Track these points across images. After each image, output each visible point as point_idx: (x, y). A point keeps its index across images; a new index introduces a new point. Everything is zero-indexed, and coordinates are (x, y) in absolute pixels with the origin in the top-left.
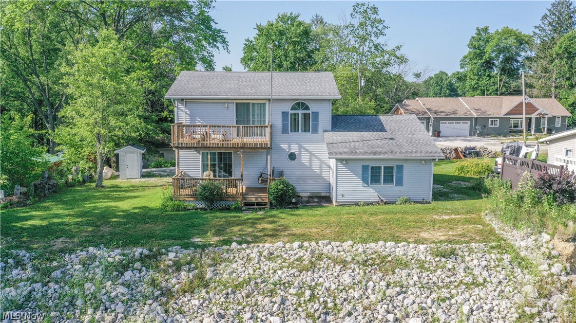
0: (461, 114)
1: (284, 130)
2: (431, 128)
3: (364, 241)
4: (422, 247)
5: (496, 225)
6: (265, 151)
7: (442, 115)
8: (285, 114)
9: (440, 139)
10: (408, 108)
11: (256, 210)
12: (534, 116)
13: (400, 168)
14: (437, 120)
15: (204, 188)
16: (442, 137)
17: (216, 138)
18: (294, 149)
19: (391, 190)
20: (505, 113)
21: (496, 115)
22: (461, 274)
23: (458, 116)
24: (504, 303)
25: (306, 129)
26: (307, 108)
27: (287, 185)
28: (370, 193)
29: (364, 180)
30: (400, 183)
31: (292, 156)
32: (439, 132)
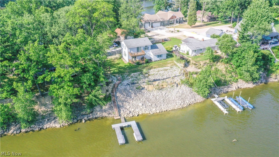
0: (158, 21)
1: (144, 50)
2: (150, 25)
4: (169, 67)
5: (176, 63)
6: (141, 55)
7: (153, 21)
9: (154, 29)
10: (144, 20)
11: (144, 64)
12: (176, 19)
13: (162, 55)
14: (152, 23)
17: (136, 54)
20: (169, 19)
21: (167, 20)
22: (173, 70)
24: (178, 72)
25: (147, 50)
28: (158, 59)
29: (157, 57)
30: (162, 57)
31: (145, 54)
32: (153, 26)
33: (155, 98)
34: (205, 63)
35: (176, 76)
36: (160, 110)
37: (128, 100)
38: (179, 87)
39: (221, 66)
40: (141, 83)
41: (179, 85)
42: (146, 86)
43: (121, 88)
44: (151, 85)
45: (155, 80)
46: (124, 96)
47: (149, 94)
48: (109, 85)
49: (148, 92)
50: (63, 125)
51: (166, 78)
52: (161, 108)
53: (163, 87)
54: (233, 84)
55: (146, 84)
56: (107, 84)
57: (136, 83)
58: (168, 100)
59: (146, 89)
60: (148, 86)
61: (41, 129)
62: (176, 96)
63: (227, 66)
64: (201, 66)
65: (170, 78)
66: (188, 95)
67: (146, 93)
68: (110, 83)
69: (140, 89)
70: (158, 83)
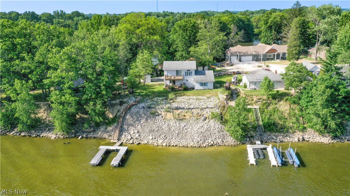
0: (249, 53)
1: (186, 75)
2: (238, 58)
3: (197, 96)
5: (219, 93)
6: (182, 81)
7: (242, 54)
8: (185, 72)
11: (180, 91)
12: (276, 53)
13: (207, 83)
14: (240, 56)
15: (171, 87)
16: (242, 61)
17: (173, 78)
18: (188, 79)
19: (205, 87)
20: (265, 52)
21: (262, 54)
22: (209, 100)
23: (248, 54)
24: (213, 104)
25: (190, 75)
26: (190, 71)
27: (186, 86)
28: (201, 88)
29: (200, 85)
30: (207, 86)
31: (187, 80)
33: (168, 129)
34: (259, 99)
35: (207, 108)
36: (168, 143)
37: (136, 125)
38: (206, 122)
39: (284, 107)
40: (158, 108)
41: (207, 119)
42: (164, 113)
43: (134, 110)
44: (170, 112)
45: (177, 109)
46: (134, 119)
47: (163, 122)
48: (122, 105)
49: (164, 120)
50: (59, 137)
51: (193, 108)
52: (171, 142)
53: (185, 118)
54: (296, 134)
55: (164, 110)
56: (121, 103)
57: (152, 107)
58: (184, 134)
59: (162, 117)
60: (166, 114)
61: (38, 136)
62: (197, 131)
63: (294, 108)
64: (253, 102)
65: (199, 109)
66: (215, 133)
67: (161, 121)
68: (125, 103)
69: (155, 115)
70: (180, 112)
